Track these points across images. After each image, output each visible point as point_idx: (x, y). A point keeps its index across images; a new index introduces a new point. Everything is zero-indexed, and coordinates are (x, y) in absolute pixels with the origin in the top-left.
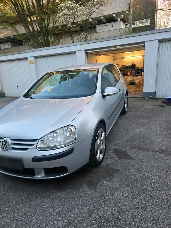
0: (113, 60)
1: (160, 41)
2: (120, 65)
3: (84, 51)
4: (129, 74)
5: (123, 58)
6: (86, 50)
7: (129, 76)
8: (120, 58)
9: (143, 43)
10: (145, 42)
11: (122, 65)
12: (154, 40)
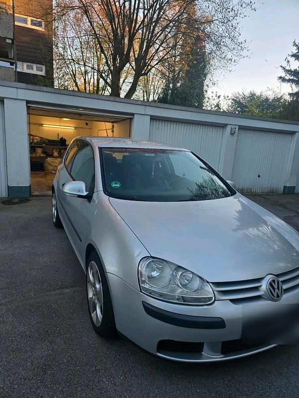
1: (153, 118)
2: (35, 136)
3: (25, 102)
4: (56, 154)
5: (41, 125)
6: (28, 102)
7: (57, 157)
9: (131, 116)
11: (40, 138)
12: (146, 115)
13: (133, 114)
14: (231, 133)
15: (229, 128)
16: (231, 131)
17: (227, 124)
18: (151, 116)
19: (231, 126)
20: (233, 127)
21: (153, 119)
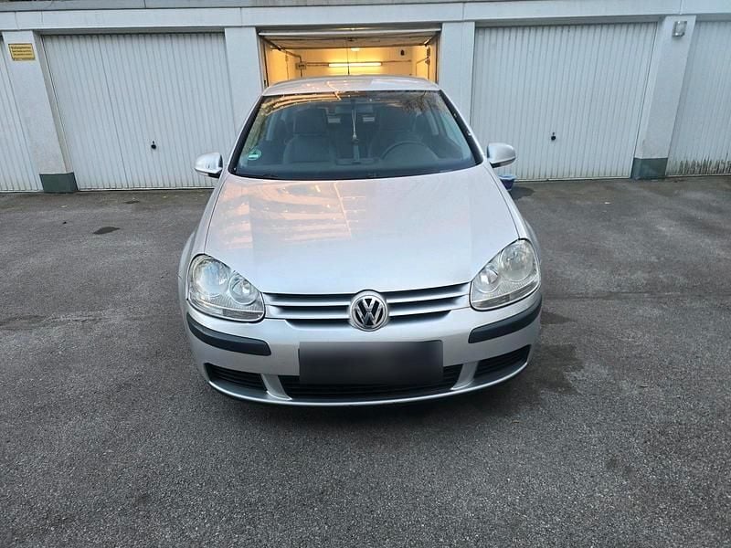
0: (296, 68)
1: (481, 26)
3: (254, 30)
5: (327, 64)
6: (259, 29)
8: (317, 64)
9: (437, 27)
10: (444, 25)
12: (466, 21)
13: (439, 24)
14: (674, 36)
15: (668, 25)
16: (674, 31)
17: (665, 16)
18: (477, 22)
19: (675, 19)
20: (680, 20)
21: (484, 28)
